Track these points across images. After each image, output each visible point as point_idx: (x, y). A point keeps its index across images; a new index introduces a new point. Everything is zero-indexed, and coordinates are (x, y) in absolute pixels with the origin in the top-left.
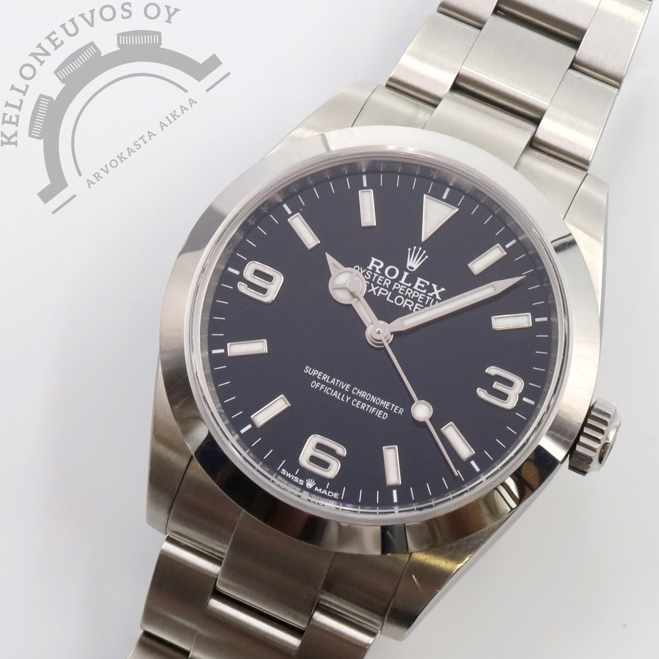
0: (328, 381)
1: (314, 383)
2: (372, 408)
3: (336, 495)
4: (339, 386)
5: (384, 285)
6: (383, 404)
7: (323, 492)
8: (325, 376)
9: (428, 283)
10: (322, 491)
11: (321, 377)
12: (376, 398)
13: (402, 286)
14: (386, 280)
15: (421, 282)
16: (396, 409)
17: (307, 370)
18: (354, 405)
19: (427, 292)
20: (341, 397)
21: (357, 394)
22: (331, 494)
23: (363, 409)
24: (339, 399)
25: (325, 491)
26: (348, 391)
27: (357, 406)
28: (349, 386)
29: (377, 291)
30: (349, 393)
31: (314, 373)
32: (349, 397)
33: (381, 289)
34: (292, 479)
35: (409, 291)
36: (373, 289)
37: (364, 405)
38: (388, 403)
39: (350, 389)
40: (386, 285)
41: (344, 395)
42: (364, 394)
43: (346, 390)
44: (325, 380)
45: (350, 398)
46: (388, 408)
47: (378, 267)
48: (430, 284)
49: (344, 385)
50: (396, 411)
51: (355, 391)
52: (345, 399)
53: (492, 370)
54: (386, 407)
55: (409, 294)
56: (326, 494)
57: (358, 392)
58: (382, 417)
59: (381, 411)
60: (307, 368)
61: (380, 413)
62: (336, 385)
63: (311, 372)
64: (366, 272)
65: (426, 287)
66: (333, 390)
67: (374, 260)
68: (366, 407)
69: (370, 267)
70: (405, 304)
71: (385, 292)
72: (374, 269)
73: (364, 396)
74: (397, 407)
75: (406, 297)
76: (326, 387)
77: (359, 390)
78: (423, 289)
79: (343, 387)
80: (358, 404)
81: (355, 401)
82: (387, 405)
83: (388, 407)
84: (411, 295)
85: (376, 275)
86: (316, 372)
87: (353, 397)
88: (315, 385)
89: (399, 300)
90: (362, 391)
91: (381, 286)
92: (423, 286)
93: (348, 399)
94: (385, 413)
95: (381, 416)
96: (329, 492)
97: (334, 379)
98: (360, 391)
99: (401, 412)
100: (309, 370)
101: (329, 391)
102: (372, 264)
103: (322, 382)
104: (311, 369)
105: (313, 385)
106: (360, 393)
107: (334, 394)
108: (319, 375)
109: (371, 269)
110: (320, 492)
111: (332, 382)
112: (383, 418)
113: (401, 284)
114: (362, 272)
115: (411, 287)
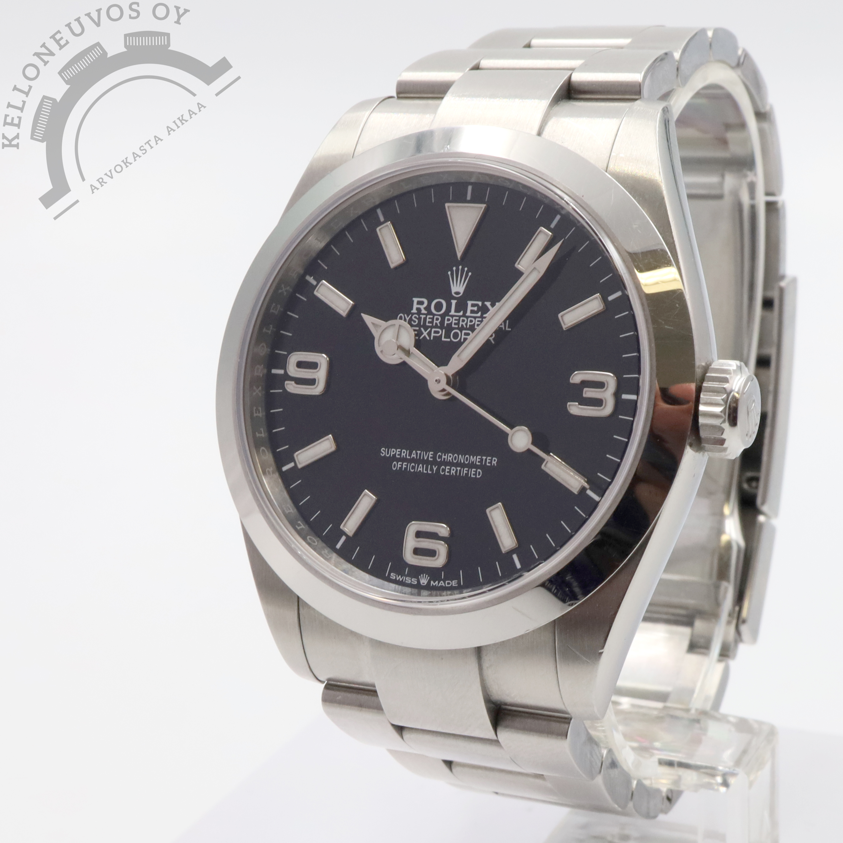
0: (409, 456)
1: (395, 465)
2: (462, 469)
3: (454, 583)
4: (422, 458)
5: (434, 325)
6: (473, 461)
7: (440, 584)
8: (404, 452)
9: (480, 303)
10: (438, 583)
11: (400, 455)
12: (463, 456)
13: (454, 318)
14: (435, 317)
15: (473, 305)
16: (488, 461)
17: (384, 452)
18: (444, 473)
19: (482, 315)
20: (427, 470)
21: (442, 460)
22: (448, 583)
23: (454, 474)
24: (426, 472)
25: (442, 582)
26: (432, 459)
27: (446, 474)
28: (431, 454)
29: (429, 334)
30: (434, 462)
31: (392, 453)
32: (435, 467)
33: (433, 330)
34: (404, 581)
35: (463, 321)
36: (425, 334)
37: (453, 470)
38: (478, 457)
39: (434, 457)
40: (436, 323)
41: (429, 466)
42: (450, 456)
43: (430, 459)
44: (405, 457)
45: (437, 467)
46: (479, 464)
47: (422, 307)
48: (483, 304)
49: (426, 455)
50: (489, 463)
51: (440, 457)
52: (432, 470)
53: (577, 377)
54: (477, 463)
55: (464, 324)
56: (444, 585)
57: (443, 457)
58: (476, 476)
59: (473, 470)
60: (383, 450)
61: (473, 472)
62: (418, 458)
63: (388, 454)
64: (411, 317)
65: (479, 309)
66: (416, 465)
67: (416, 300)
68: (457, 470)
69: (414, 311)
70: (463, 336)
71: (438, 332)
72: (419, 310)
73: (451, 459)
74: (488, 458)
75: (461, 329)
76: (409, 464)
77: (443, 454)
78: (476, 312)
79: (426, 458)
80: (447, 470)
81: (443, 469)
82: (478, 460)
83: (479, 462)
84: (466, 324)
85: (423, 316)
86: (393, 451)
87: (440, 464)
88: (397, 466)
89: (456, 336)
90: (447, 455)
91: (432, 327)
92: (475, 309)
93: (435, 469)
94: (479, 470)
95: (475, 474)
96: (447, 582)
97: (414, 452)
98: (445, 455)
99: (495, 463)
100: (385, 451)
101: (413, 468)
102: (415, 306)
103: (403, 460)
104: (387, 449)
105: (394, 467)
106: (446, 457)
107: (419, 469)
108: (398, 453)
109: (416, 312)
110: (437, 585)
111: (412, 456)
112: (478, 477)
113: (452, 316)
114: (407, 319)
115: (464, 315)
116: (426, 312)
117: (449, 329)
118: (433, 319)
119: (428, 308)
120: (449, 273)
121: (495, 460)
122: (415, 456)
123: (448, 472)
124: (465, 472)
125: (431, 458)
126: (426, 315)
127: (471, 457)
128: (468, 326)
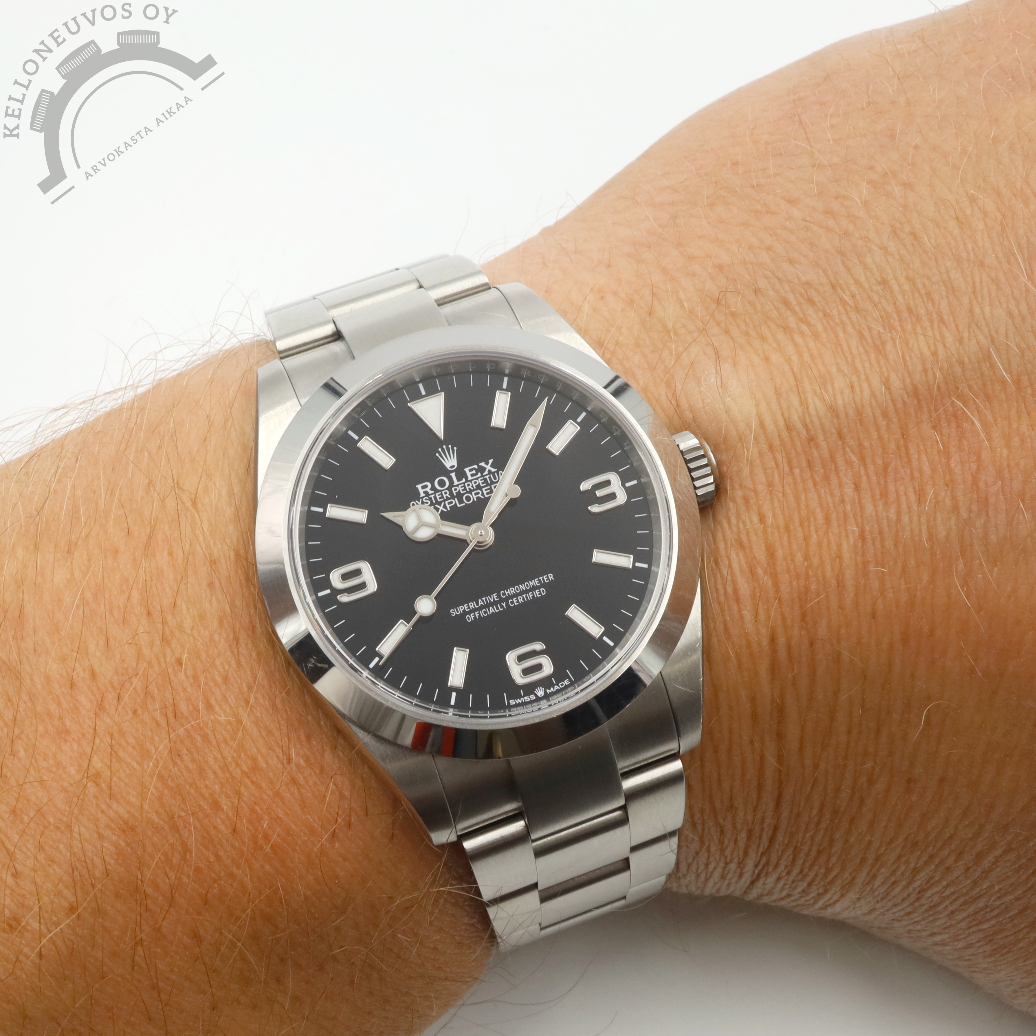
116: (433, 492)
117: (459, 496)
118: (442, 494)
119: (433, 488)
120: (437, 455)
121: (551, 576)
122: (482, 603)
123: (516, 602)
124: (531, 596)
125: (497, 598)
126: (435, 493)
127: (530, 582)
128: (475, 488)
